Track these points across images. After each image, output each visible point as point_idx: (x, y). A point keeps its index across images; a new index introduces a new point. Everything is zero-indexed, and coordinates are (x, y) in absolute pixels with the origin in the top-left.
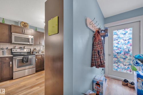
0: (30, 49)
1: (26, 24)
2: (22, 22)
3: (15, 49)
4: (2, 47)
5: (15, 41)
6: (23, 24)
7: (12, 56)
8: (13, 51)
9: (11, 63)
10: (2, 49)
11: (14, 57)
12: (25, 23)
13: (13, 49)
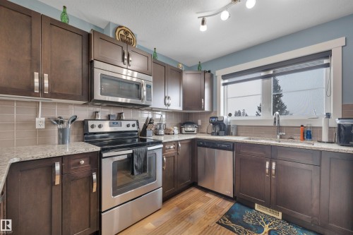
0: (135, 122)
1: (130, 36)
2: (120, 27)
3: (96, 123)
4: (57, 116)
5: (101, 94)
6: (122, 32)
7: (98, 149)
8: (91, 130)
9: (95, 177)
10: (57, 121)
11: (104, 155)
12: (127, 33)
13: (90, 123)
